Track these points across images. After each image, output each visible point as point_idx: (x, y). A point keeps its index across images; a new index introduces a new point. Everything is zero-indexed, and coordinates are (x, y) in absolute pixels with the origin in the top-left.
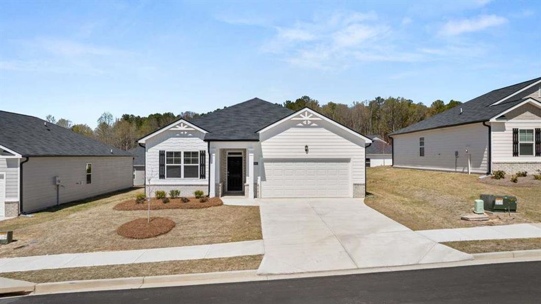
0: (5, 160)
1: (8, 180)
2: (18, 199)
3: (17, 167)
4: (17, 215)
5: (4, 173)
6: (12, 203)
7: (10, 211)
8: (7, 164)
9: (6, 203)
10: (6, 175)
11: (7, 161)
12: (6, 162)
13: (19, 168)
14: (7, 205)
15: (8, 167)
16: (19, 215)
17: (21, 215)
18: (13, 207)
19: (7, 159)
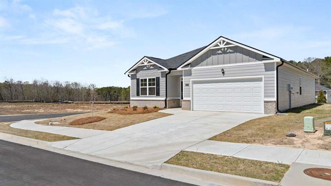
0: (263, 65)
1: (267, 82)
2: (275, 99)
3: (274, 71)
4: (275, 112)
5: (263, 77)
6: (270, 102)
7: (269, 109)
8: (265, 68)
9: (265, 102)
10: (264, 78)
11: (264, 65)
12: (263, 67)
13: (276, 71)
14: (266, 103)
15: (266, 71)
16: (276, 113)
17: (278, 113)
18: (271, 105)
19: (264, 63)
